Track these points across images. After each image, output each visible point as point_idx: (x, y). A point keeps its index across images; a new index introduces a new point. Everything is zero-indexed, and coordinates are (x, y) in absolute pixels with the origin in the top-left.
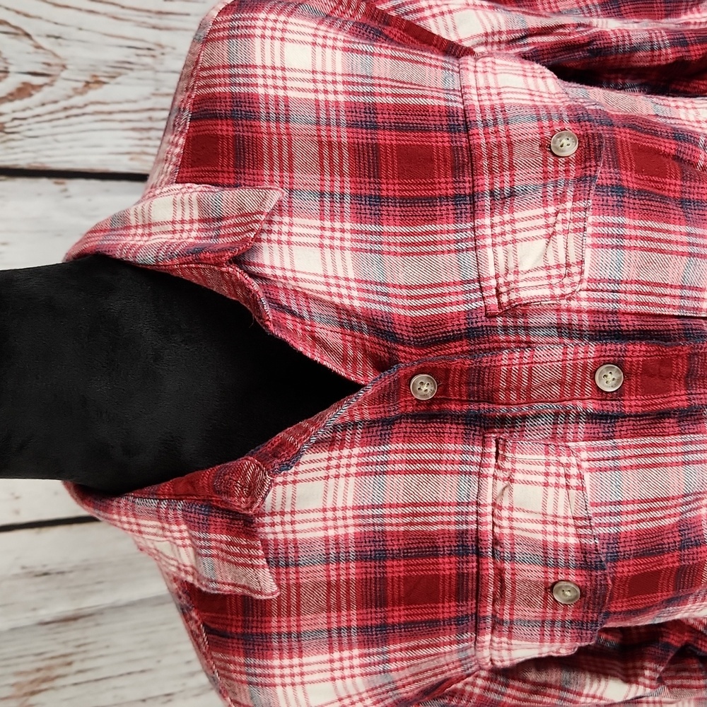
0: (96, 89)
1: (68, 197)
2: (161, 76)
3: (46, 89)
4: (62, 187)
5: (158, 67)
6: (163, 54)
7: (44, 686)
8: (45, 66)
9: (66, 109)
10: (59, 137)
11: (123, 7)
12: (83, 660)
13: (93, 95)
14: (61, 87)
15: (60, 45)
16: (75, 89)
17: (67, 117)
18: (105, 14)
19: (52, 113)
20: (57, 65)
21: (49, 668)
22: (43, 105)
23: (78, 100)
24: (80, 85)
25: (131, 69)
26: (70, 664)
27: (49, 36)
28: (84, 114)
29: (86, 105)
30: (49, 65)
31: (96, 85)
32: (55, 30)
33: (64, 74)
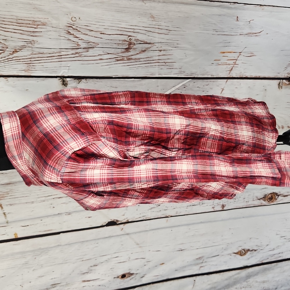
0: (16, 53)
1: (8, 82)
2: (33, 49)
3: (2, 54)
4: (7, 79)
5: (33, 47)
6: (34, 43)
7: (2, 198)
8: (2, 48)
9: (8, 59)
10: (6, 67)
11: (23, 31)
12: (11, 193)
13: (15, 55)
14: (7, 53)
15: (6, 42)
16: (10, 53)
17: (8, 61)
18: (18, 33)
19: (4, 60)
20: (5, 47)
21: (3, 195)
22: (2, 58)
23: (11, 56)
24: (12, 52)
25: (25, 48)
26: (8, 194)
27: (3, 40)
28: (12, 60)
29: (13, 58)
30: (3, 47)
31: (16, 52)
32: (5, 38)
33: (7, 50)
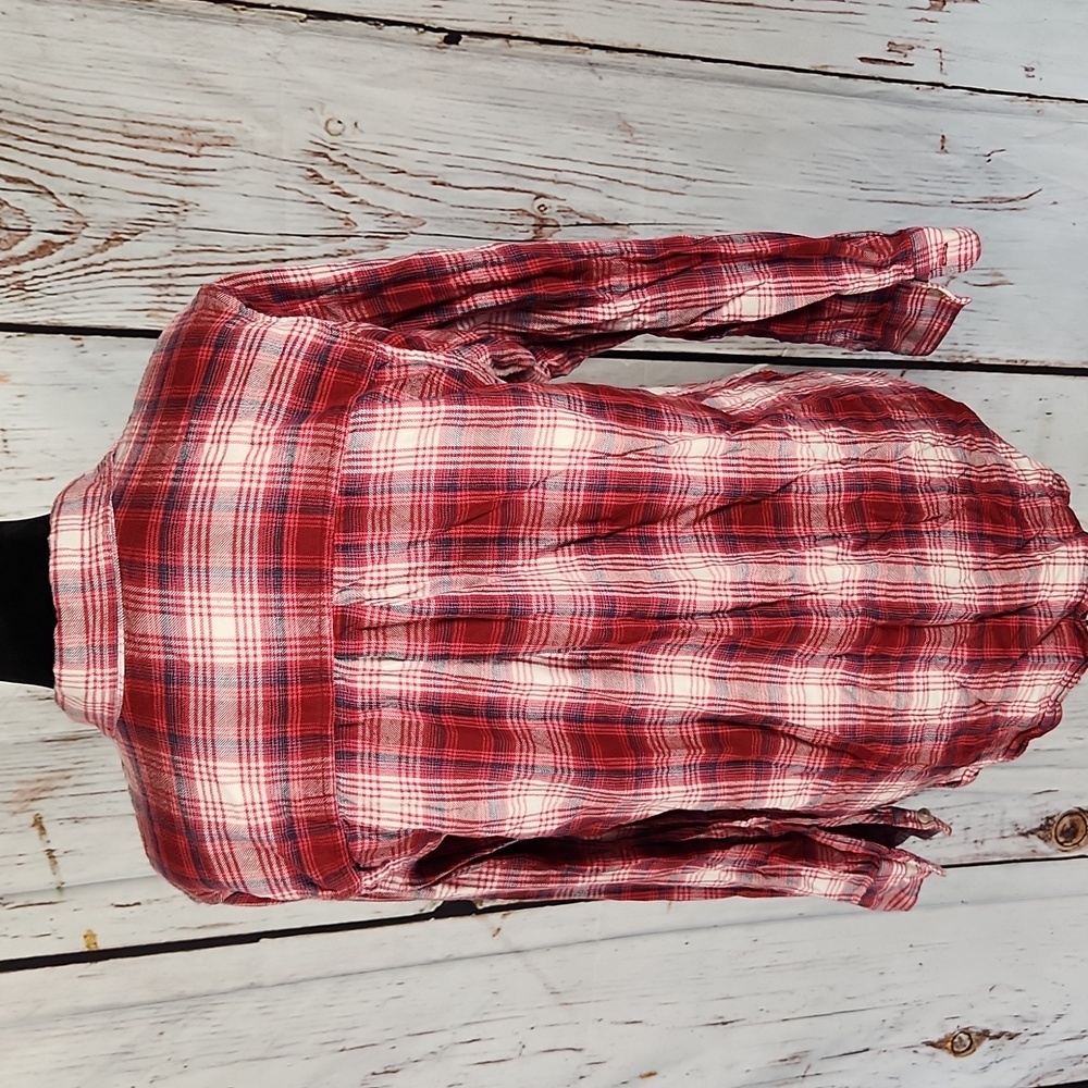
0: (117, 246)
1: (83, 352)
2: (183, 233)
3: (66, 246)
4: (79, 342)
5: (181, 224)
6: (186, 211)
7: (43, 795)
8: (66, 224)
9: (85, 266)
10: (77, 294)
11: (147, 164)
12: (80, 775)
13: (113, 252)
14: (82, 245)
15: (82, 202)
16: (95, 246)
17: (86, 274)
18: (129, 171)
19: (71, 270)
20: (78, 223)
21: (49, 779)
22: (63, 262)
23: (98, 258)
24: (101, 242)
25: (153, 226)
26: (68, 778)
27: (71, 194)
28: (103, 271)
29: (106, 262)
30: (71, 223)
31: (117, 242)
32: (79, 188)
33: (86, 232)
